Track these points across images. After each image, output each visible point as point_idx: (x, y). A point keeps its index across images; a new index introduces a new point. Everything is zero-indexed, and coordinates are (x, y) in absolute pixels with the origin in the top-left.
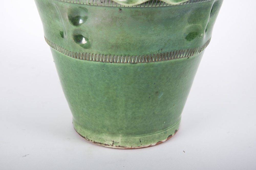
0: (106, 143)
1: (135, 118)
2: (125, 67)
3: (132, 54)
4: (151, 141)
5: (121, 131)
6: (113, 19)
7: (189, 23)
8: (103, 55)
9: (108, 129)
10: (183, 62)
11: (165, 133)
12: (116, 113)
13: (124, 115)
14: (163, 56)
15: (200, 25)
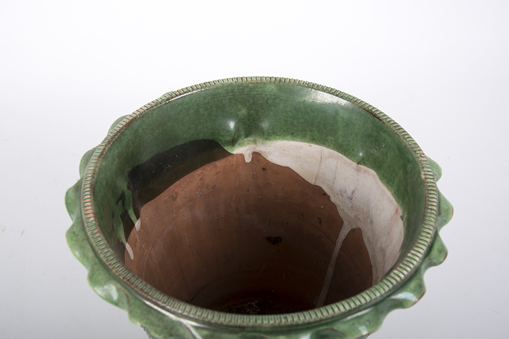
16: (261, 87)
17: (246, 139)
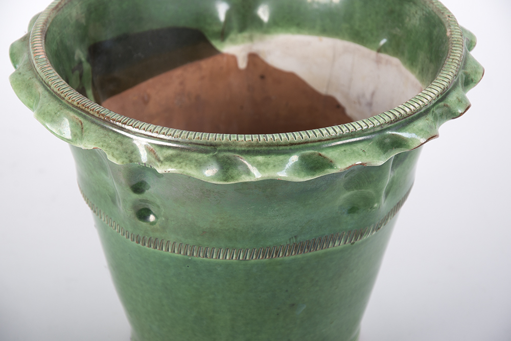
2: (227, 266)
6: (203, 193)
7: (348, 189)
8: (188, 245)
10: (342, 251)
14: (300, 247)
15: (371, 190)
17: (239, 35)
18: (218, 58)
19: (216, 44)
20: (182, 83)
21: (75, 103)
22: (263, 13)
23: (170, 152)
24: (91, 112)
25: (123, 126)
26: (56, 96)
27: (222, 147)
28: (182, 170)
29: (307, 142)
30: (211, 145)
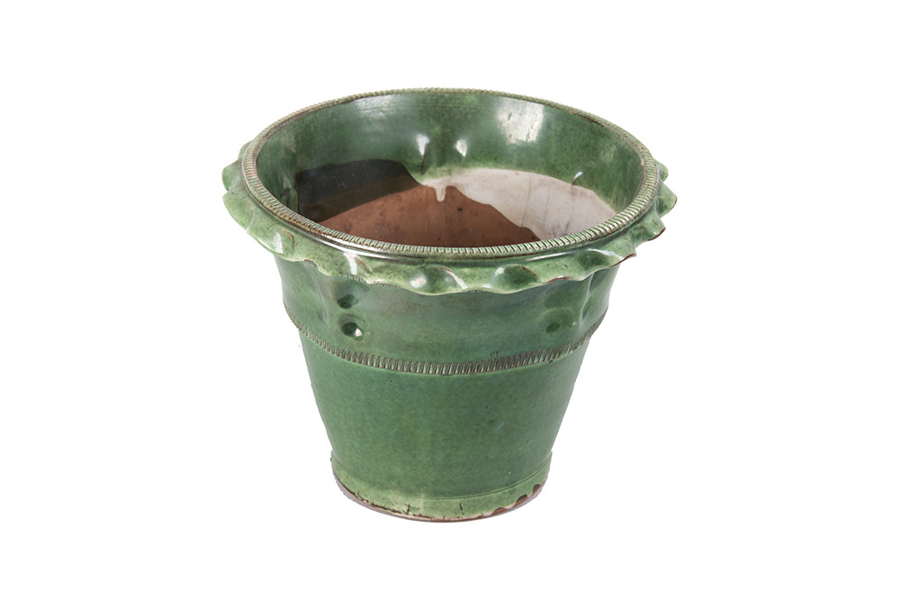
0: (396, 509)
1: (451, 466)
2: (431, 380)
3: (443, 360)
4: (482, 508)
5: (425, 488)
6: (409, 306)
7: (548, 306)
8: (392, 359)
9: (399, 483)
10: (540, 368)
11: (512, 493)
12: (415, 455)
13: (429, 459)
14: (501, 363)
15: (570, 308)
16: (459, 99)
17: (438, 169)
18: (418, 190)
19: (416, 176)
20: (382, 214)
21: (287, 219)
22: (461, 147)
23: (380, 264)
24: (303, 227)
25: (334, 239)
26: (268, 213)
27: (430, 260)
28: (391, 280)
29: (512, 256)
30: (419, 257)
